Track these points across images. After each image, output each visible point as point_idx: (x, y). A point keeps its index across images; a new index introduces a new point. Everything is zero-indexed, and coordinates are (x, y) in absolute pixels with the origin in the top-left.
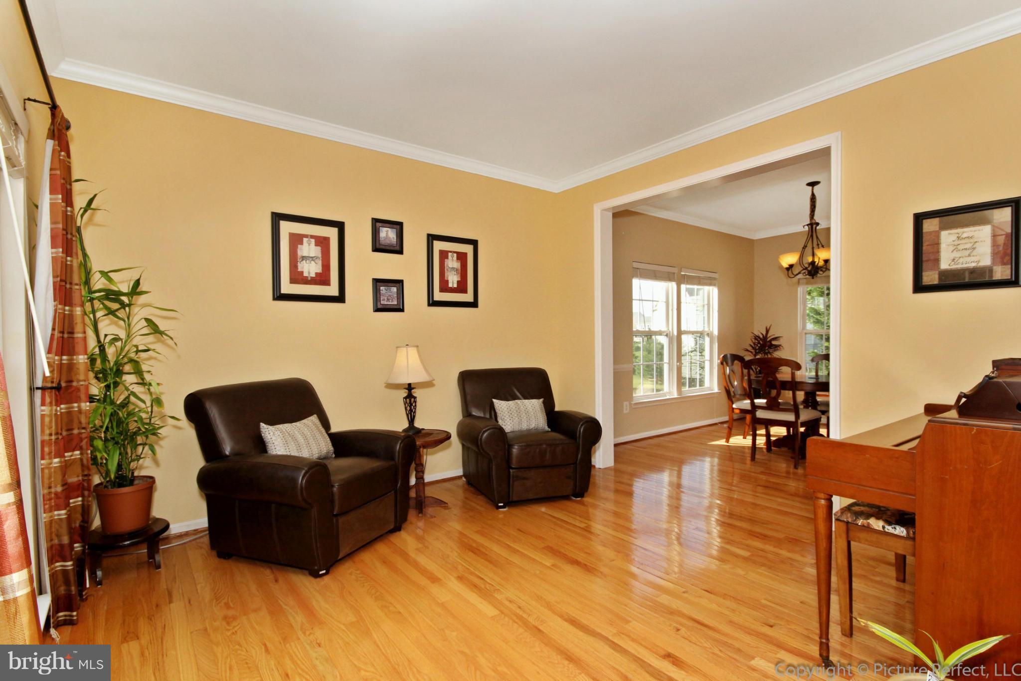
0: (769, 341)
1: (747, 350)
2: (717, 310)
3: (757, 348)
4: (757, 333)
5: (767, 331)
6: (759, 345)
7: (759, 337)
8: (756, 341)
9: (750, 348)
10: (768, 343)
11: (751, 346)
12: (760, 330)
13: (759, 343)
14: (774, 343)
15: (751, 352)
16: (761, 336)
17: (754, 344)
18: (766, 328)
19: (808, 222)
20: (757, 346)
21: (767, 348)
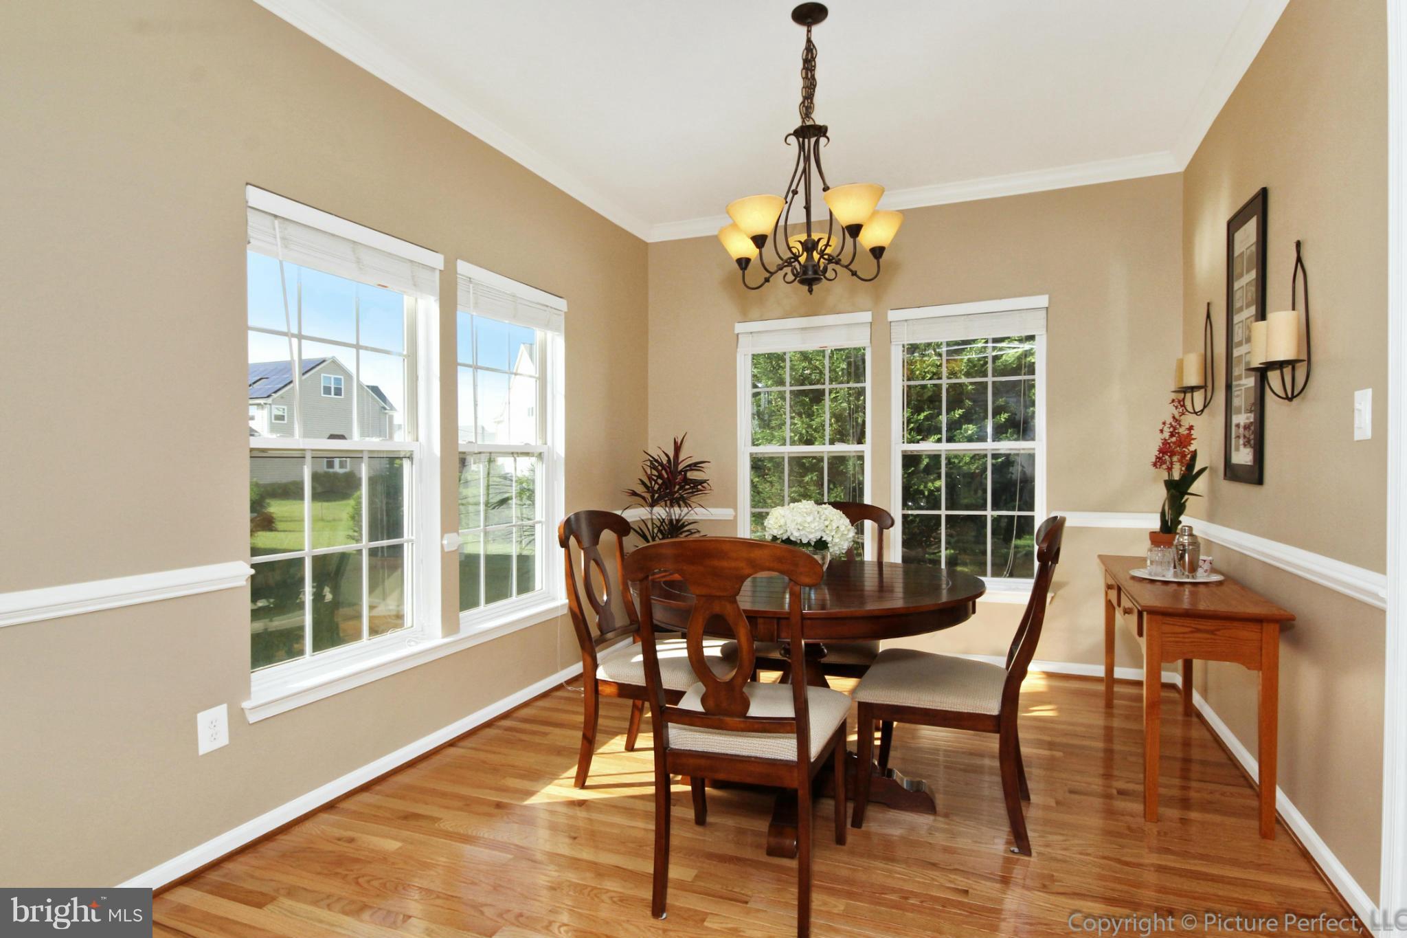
0: (681, 471)
1: (634, 494)
2: (563, 392)
3: (656, 487)
4: (655, 453)
5: (678, 448)
6: (660, 481)
7: (661, 464)
8: (655, 472)
9: (640, 489)
10: (679, 478)
11: (643, 483)
12: (660, 447)
13: (661, 476)
14: (692, 475)
15: (644, 498)
16: (665, 460)
17: (650, 478)
18: (675, 443)
19: (797, 123)
20: (656, 482)
21: (677, 487)
